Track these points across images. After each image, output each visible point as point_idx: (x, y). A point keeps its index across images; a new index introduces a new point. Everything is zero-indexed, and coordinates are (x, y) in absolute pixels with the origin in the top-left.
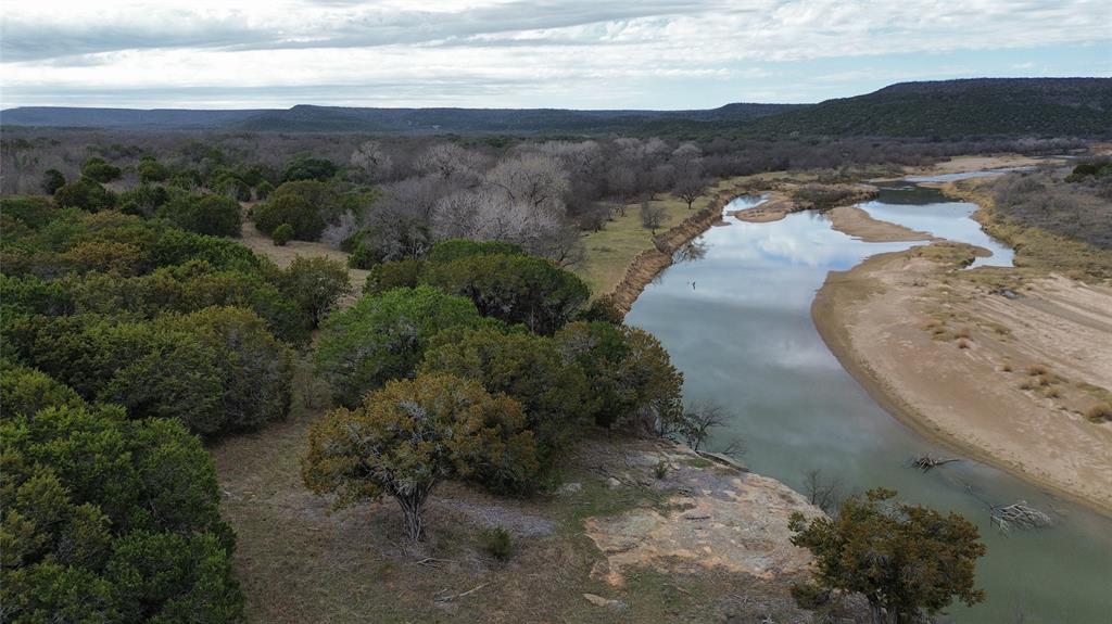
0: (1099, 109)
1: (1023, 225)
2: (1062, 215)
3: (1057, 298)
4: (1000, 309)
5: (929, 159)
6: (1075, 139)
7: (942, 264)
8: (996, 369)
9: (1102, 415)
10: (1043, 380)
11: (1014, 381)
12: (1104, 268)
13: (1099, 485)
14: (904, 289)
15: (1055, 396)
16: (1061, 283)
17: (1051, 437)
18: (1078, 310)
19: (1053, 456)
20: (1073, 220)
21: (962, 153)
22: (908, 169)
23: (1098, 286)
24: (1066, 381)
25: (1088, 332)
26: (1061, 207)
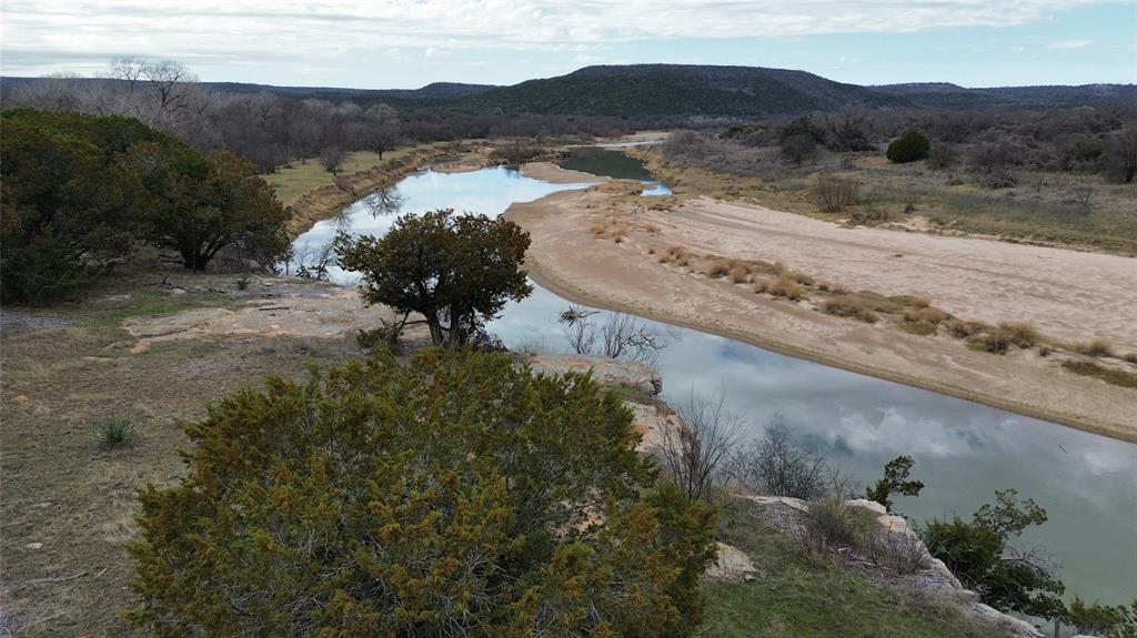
0: (752, 94)
1: (683, 167)
2: (712, 158)
3: (703, 211)
4: (656, 218)
5: (617, 130)
6: (734, 119)
7: (614, 194)
8: (643, 253)
9: (719, 273)
10: (678, 256)
11: (654, 258)
12: (741, 189)
13: (709, 314)
14: (577, 210)
15: (686, 264)
16: (708, 202)
17: (678, 290)
18: (719, 217)
19: (677, 301)
20: (721, 160)
21: (645, 129)
22: (598, 139)
23: (736, 202)
24: (697, 256)
25: (721, 229)
26: (712, 152)
